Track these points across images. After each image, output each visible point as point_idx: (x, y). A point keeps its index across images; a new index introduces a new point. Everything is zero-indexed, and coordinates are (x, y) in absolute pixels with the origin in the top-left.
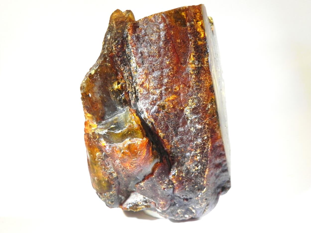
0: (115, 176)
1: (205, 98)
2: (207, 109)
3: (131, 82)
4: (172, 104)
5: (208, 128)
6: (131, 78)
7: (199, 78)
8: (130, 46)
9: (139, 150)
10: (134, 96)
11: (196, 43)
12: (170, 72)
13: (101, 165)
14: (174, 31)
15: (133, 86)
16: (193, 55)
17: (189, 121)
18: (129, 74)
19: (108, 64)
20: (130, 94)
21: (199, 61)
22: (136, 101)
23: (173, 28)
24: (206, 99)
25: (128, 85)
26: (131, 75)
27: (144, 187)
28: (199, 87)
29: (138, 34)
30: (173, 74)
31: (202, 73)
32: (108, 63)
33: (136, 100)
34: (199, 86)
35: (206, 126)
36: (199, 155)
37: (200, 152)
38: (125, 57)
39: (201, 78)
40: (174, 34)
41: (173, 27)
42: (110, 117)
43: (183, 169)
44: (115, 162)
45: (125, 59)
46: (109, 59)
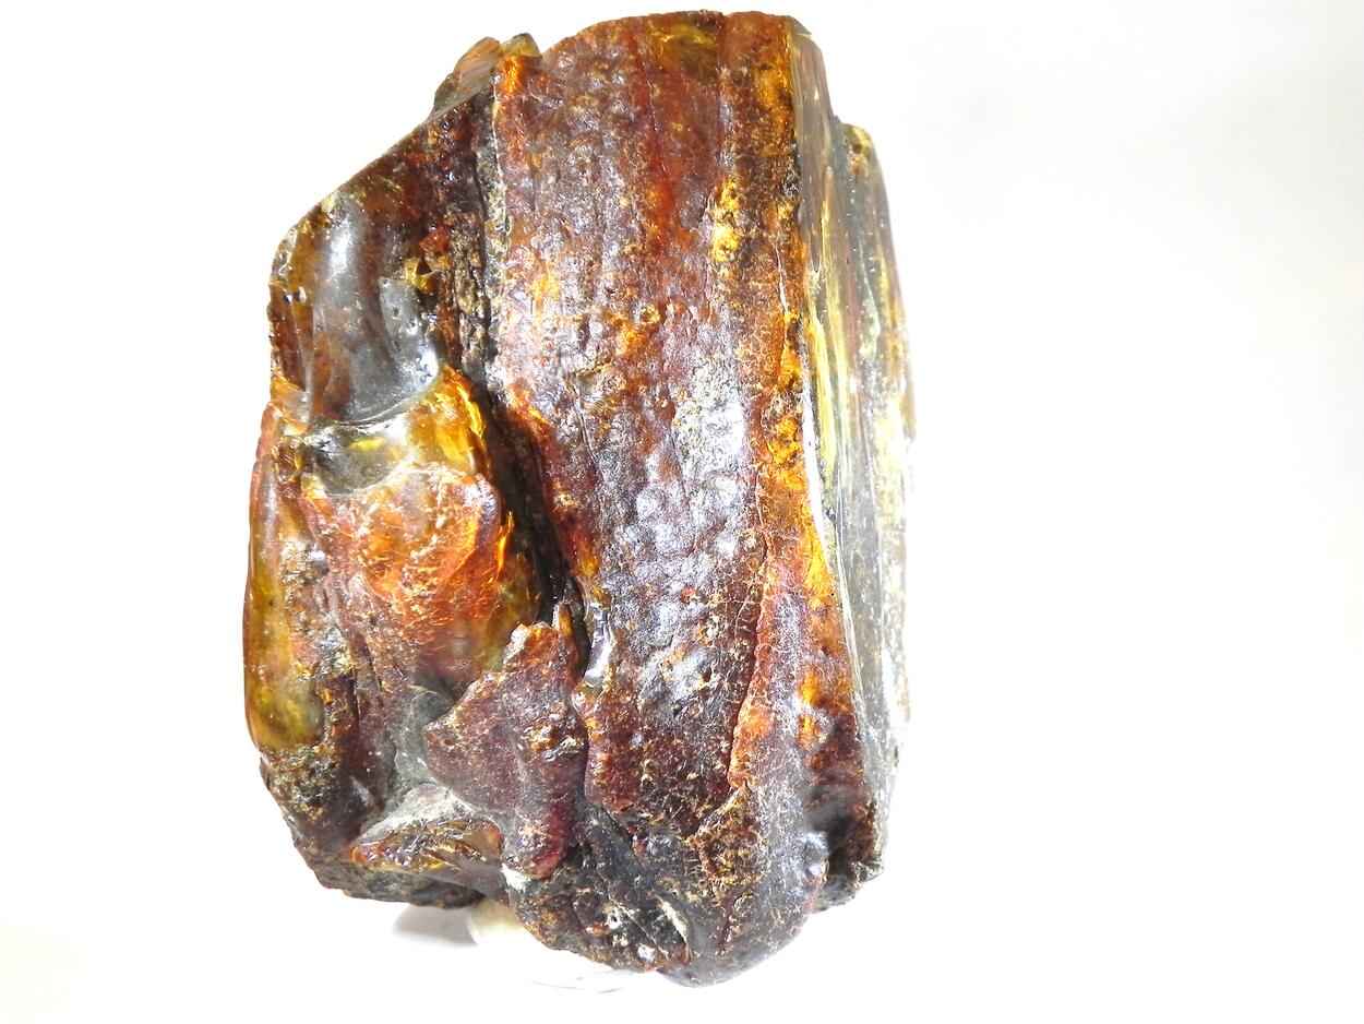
0: (342, 670)
1: (762, 368)
2: (768, 414)
3: (476, 276)
4: (626, 376)
5: (763, 500)
6: (475, 261)
7: (747, 281)
8: (496, 141)
9: (445, 509)
10: (479, 333)
11: (749, 146)
12: (630, 242)
13: (295, 602)
14: (663, 87)
15: (480, 294)
16: (732, 190)
17: (689, 463)
18: (473, 244)
19: (391, 182)
20: (462, 322)
21: (751, 216)
22: (483, 356)
23: (660, 76)
24: (767, 373)
25: (459, 286)
26: (480, 247)
27: (460, 737)
28: (742, 320)
29: (530, 98)
30: (641, 254)
31: (759, 263)
32: (396, 182)
33: (484, 351)
34: (740, 314)
35: (759, 492)
36: (716, 619)
37: (721, 606)
38: (471, 180)
39: (752, 283)
40: (661, 97)
41: (663, 71)
42: (369, 409)
43: (639, 679)
44: (347, 581)
45: (470, 187)
46: (403, 171)
